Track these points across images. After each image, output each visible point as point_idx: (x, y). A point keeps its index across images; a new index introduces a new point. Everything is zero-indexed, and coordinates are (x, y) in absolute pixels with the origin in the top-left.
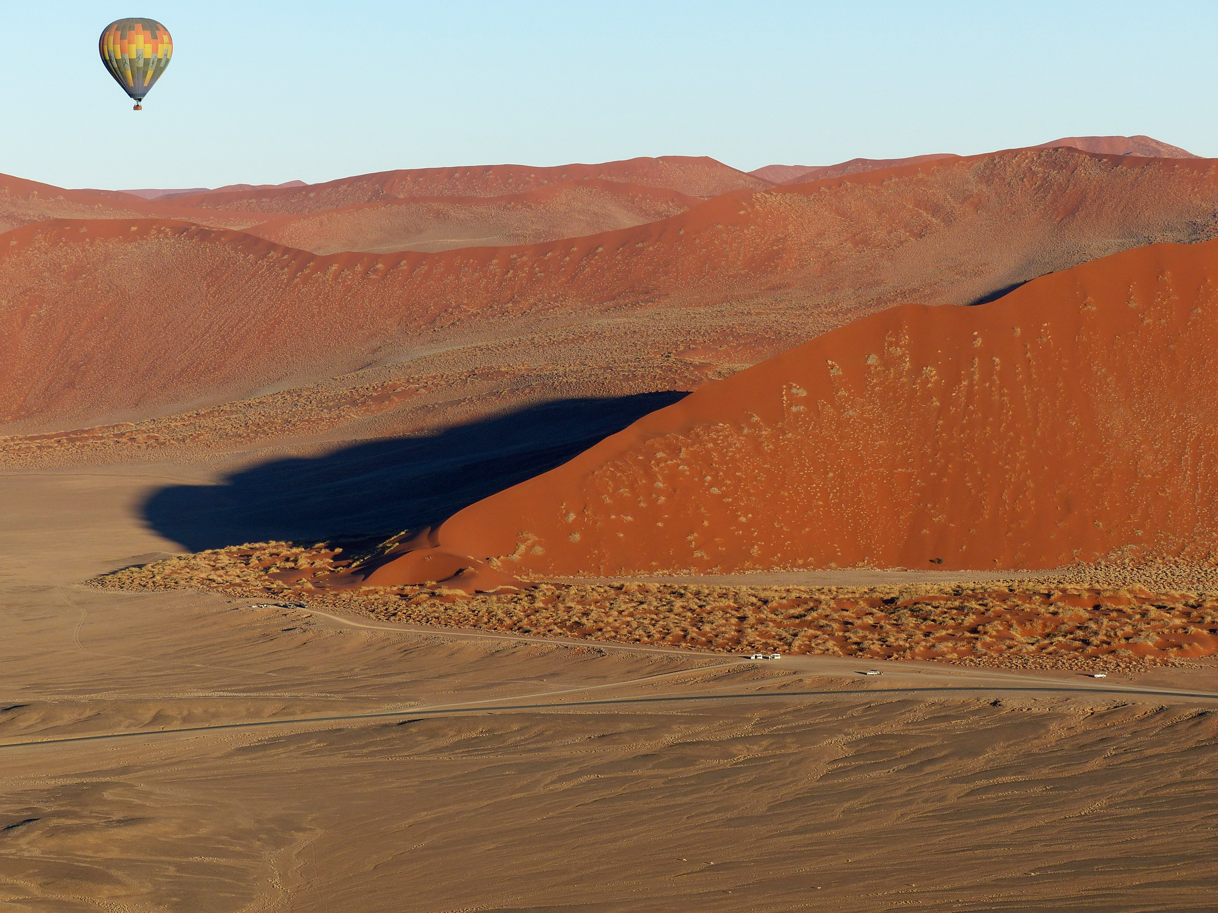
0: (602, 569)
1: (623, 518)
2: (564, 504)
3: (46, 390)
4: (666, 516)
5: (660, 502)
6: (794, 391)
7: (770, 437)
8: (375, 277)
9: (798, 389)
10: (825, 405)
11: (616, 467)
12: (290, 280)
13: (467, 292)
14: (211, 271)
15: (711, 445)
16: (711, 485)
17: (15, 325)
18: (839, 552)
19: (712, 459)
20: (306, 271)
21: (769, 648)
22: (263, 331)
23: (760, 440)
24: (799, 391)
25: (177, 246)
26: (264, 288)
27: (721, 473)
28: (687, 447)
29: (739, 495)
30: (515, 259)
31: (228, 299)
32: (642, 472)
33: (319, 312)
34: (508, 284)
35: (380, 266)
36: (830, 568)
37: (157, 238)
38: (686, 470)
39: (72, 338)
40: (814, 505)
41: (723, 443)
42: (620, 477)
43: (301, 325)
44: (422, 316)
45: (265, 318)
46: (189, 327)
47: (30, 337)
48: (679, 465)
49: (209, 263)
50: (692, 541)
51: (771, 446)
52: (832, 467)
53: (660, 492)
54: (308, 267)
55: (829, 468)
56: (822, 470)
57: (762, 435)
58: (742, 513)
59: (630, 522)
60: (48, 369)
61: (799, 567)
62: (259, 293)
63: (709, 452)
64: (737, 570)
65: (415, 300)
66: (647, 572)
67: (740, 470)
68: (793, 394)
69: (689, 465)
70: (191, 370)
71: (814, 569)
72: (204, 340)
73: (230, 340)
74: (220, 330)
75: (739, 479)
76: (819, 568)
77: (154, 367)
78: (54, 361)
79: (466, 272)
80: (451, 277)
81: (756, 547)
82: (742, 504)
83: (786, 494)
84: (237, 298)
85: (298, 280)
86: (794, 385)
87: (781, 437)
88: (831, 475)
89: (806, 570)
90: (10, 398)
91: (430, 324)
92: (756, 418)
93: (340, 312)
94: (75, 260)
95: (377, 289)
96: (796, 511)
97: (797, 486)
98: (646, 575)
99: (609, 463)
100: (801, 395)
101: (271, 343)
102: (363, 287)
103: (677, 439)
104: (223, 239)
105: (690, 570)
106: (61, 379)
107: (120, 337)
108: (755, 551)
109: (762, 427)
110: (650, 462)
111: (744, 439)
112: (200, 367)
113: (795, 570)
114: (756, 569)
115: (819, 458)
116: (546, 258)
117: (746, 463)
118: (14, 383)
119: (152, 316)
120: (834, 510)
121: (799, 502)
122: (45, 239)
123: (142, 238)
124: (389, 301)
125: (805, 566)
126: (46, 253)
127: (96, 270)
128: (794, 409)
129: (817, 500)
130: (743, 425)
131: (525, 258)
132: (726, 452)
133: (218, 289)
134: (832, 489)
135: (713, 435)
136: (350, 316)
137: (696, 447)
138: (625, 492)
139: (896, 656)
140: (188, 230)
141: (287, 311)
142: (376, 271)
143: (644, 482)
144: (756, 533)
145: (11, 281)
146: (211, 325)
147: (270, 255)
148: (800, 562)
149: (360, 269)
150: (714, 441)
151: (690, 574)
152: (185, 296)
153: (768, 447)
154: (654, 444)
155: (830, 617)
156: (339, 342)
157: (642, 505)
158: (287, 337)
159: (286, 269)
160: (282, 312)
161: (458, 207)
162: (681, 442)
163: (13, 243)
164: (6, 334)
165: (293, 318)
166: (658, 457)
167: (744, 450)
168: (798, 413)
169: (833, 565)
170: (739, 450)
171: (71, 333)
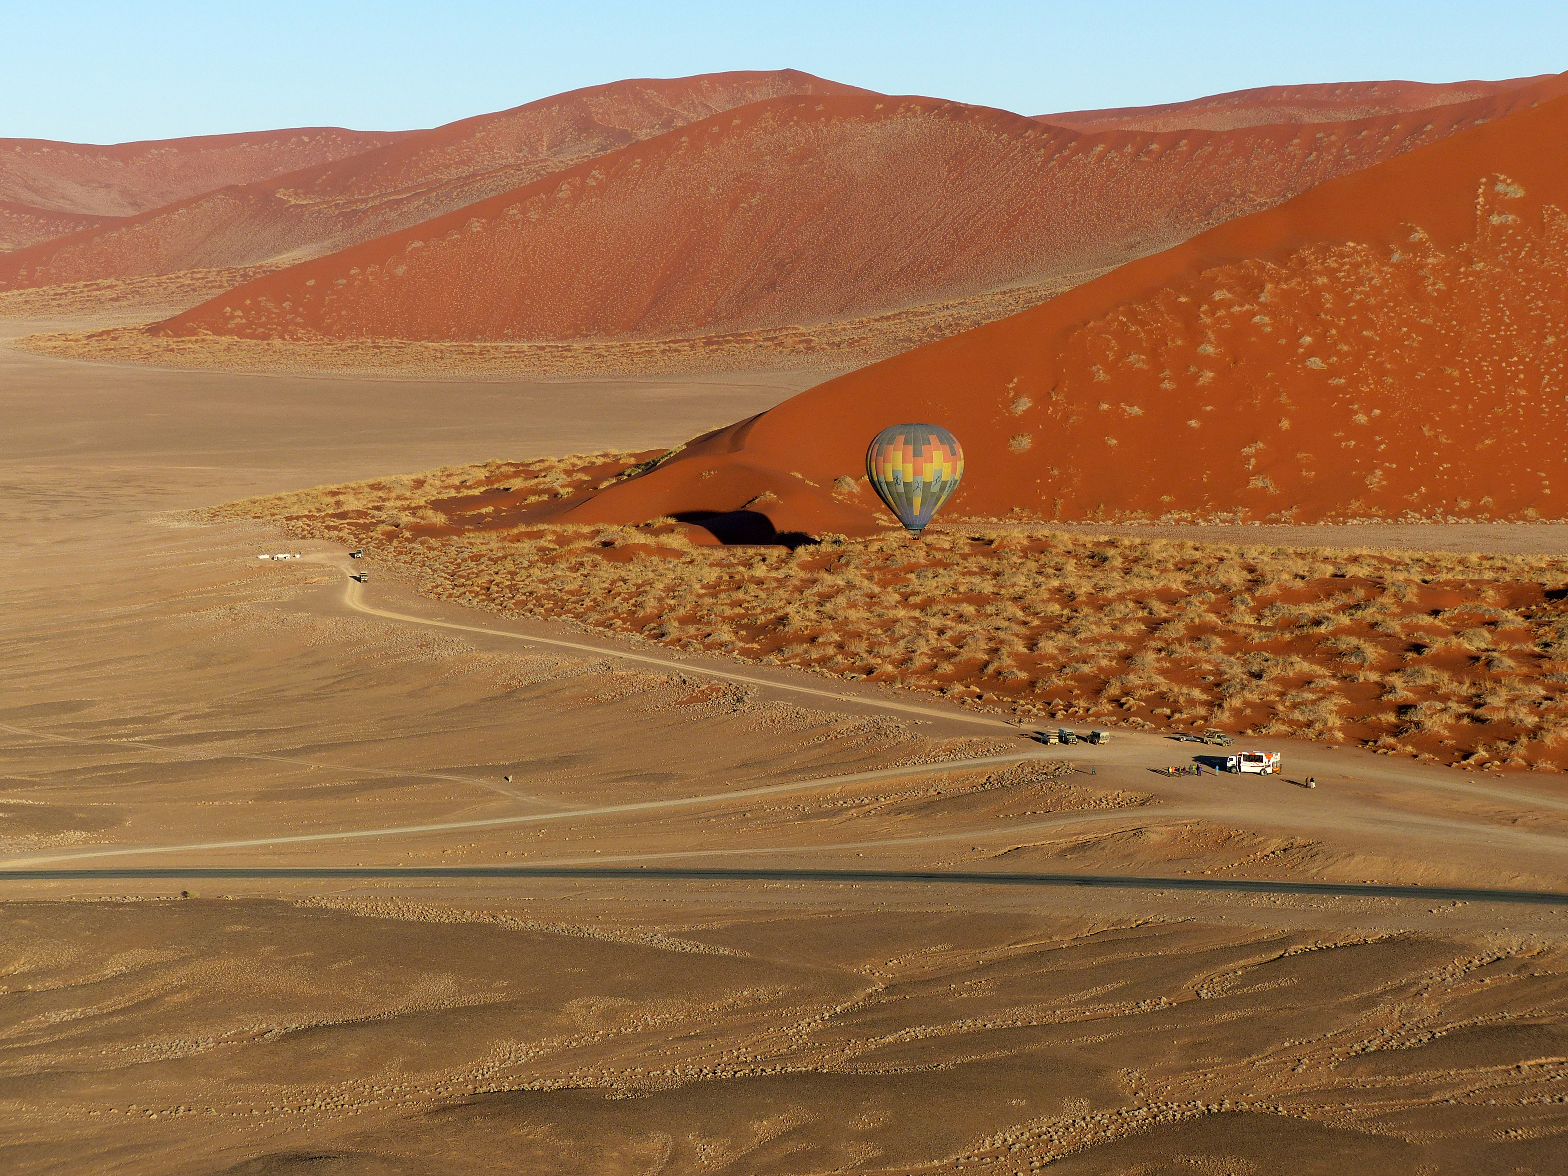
0: (1058, 507)
1: (1124, 411)
2: (1015, 380)
3: (742, 292)
4: (1209, 408)
5: (1201, 381)
6: (1500, 188)
7: (1441, 270)
8: (1146, 159)
9: (1508, 185)
10: (1558, 213)
11: (1132, 315)
12: (1045, 163)
13: (1258, 177)
14: (957, 154)
15: (1322, 280)
16: (1311, 352)
17: (720, 216)
18: (1546, 487)
19: (1321, 306)
20: (1066, 153)
21: (1158, 711)
22: (1003, 223)
23: (1421, 273)
24: (1511, 189)
25: (924, 125)
26: (1014, 173)
27: (1334, 332)
28: (1278, 283)
29: (1363, 372)
30: (1321, 139)
31: (969, 186)
32: (1179, 325)
33: (1074, 202)
34: (1309, 168)
35: (1154, 147)
36: (1524, 518)
37: (904, 117)
38: (1266, 325)
39: (783, 230)
40: (1510, 396)
41: (1349, 277)
42: (1137, 332)
43: (1050, 217)
44: (1197, 207)
45: (1009, 208)
46: (919, 218)
47: (734, 230)
48: (1255, 315)
49: (956, 144)
50: (1251, 457)
51: (1441, 285)
52: (1555, 325)
53: (1206, 362)
54: (1069, 148)
55: (1548, 328)
56: (1534, 331)
57: (1427, 265)
58: (1360, 408)
59: (1137, 417)
60: (748, 268)
61: (1461, 514)
62: (1006, 178)
63: (1317, 292)
64: (1331, 517)
65: (1192, 187)
66: (1148, 514)
67: (1371, 325)
68: (1499, 194)
69: (1273, 315)
70: (912, 269)
71: (1490, 520)
72: (932, 234)
73: (963, 234)
74: (953, 222)
75: (1368, 344)
76: (1500, 519)
77: (870, 266)
78: (757, 258)
79: (1259, 154)
80: (1240, 160)
81: (1378, 472)
82: (1365, 389)
83: (1456, 373)
84: (980, 185)
85: (1054, 162)
86: (1502, 177)
87: (1462, 270)
88: (1551, 340)
89: (1472, 522)
90: (699, 300)
91: (1205, 215)
92: (1420, 235)
93: (1098, 201)
94: (804, 141)
95: (1148, 173)
96: (1470, 407)
97: (1481, 360)
98: (1145, 521)
99: (1121, 309)
100: (1513, 196)
101: (1010, 238)
102: (1130, 171)
103: (1262, 268)
104: (977, 117)
105: (1235, 513)
106: (761, 280)
107: (837, 230)
108: (1376, 480)
109: (1430, 250)
110: (1200, 308)
111: (1390, 270)
112: (923, 266)
113: (1451, 519)
114: (1370, 516)
115: (1531, 309)
116: (1360, 137)
117: (1387, 314)
118: (707, 284)
119: (879, 206)
120: (1547, 407)
121: (1481, 389)
122: (773, 119)
123: (886, 118)
124: (1160, 188)
125: (1472, 513)
126: (772, 134)
127: (826, 153)
128: (1495, 220)
129: (1517, 386)
130: (1392, 246)
131: (1333, 138)
132: (1351, 293)
133: (960, 174)
134: (1549, 366)
135: (1332, 263)
136: (1110, 206)
137: (1294, 283)
138: (1137, 360)
139: (1482, 753)
140: (940, 107)
141: (1035, 200)
142: (1149, 153)
143: (1179, 342)
144: (1383, 447)
145: (725, 165)
146: (944, 217)
147: (1027, 134)
148: (1465, 504)
149: (1130, 150)
150: (1331, 273)
151: (1232, 521)
152: (921, 183)
153: (1434, 287)
154: (1217, 276)
155: (1380, 629)
156: (1091, 237)
157: (1167, 385)
158: (1030, 231)
159: (1042, 151)
160: (1030, 201)
161: (1313, 112)
162: (1267, 274)
163: (736, 122)
164: (708, 226)
165: (1042, 208)
166: (1217, 298)
167: (1386, 291)
168: (1504, 227)
169: (1531, 512)
170: (1377, 291)
171: (783, 225)
